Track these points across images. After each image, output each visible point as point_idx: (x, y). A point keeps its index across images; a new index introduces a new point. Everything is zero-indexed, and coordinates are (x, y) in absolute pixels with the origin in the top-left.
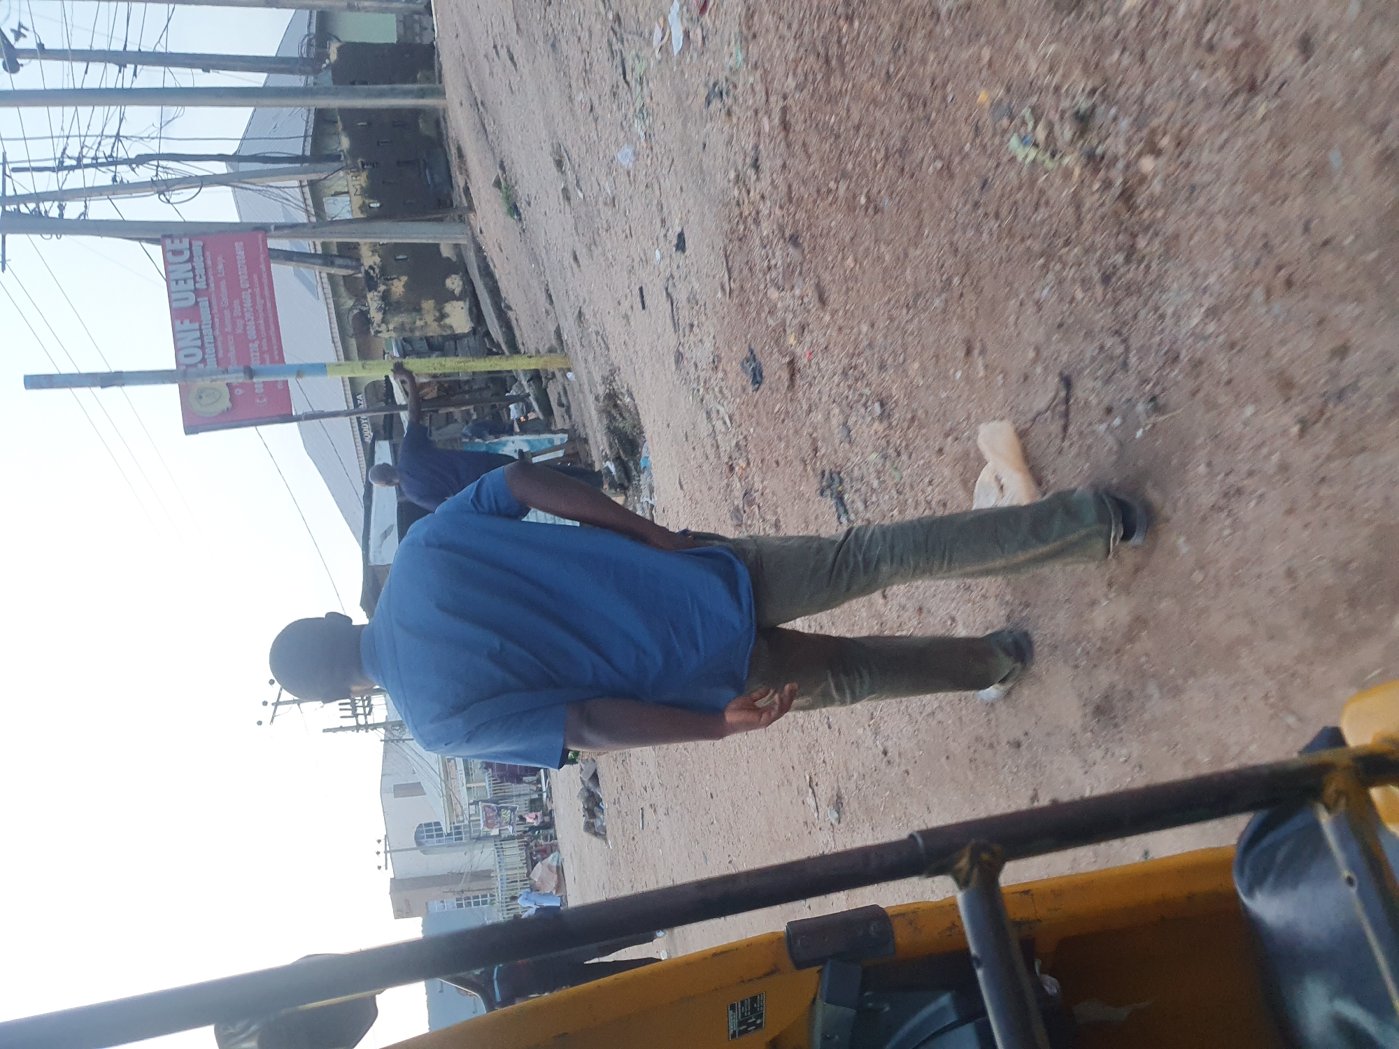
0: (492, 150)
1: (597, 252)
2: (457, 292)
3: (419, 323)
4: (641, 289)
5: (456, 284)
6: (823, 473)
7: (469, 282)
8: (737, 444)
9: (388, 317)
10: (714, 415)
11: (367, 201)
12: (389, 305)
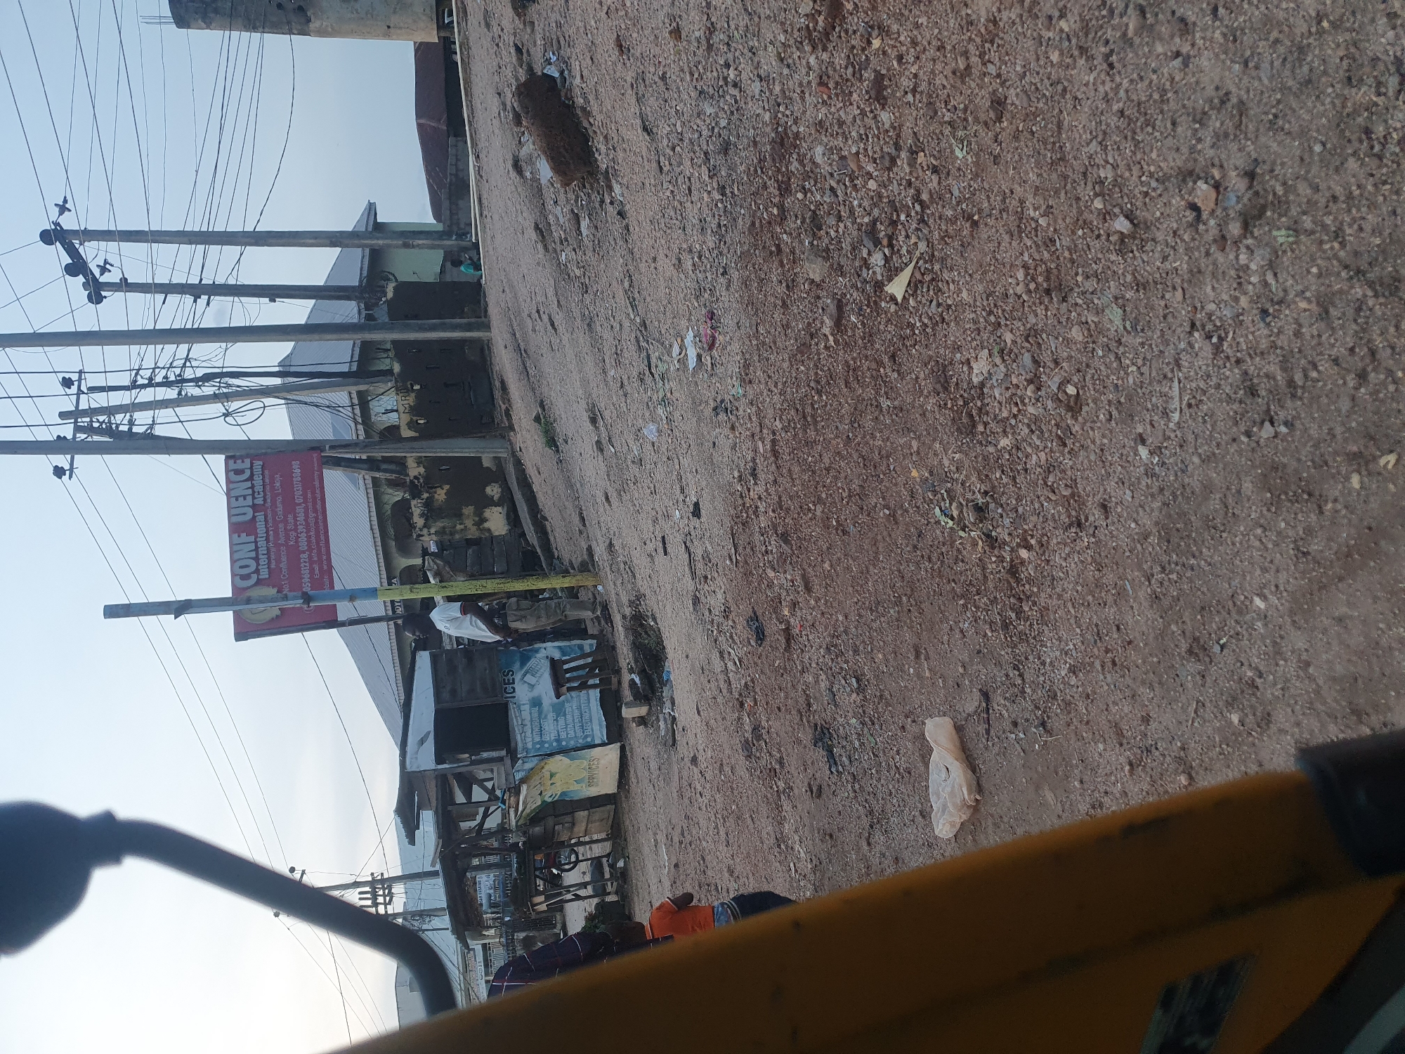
0: (533, 390)
1: (626, 497)
2: (496, 498)
3: (459, 527)
4: (663, 537)
5: (495, 492)
6: (816, 725)
7: (507, 490)
8: (746, 683)
9: (431, 521)
10: (726, 656)
11: (415, 418)
12: (431, 512)
